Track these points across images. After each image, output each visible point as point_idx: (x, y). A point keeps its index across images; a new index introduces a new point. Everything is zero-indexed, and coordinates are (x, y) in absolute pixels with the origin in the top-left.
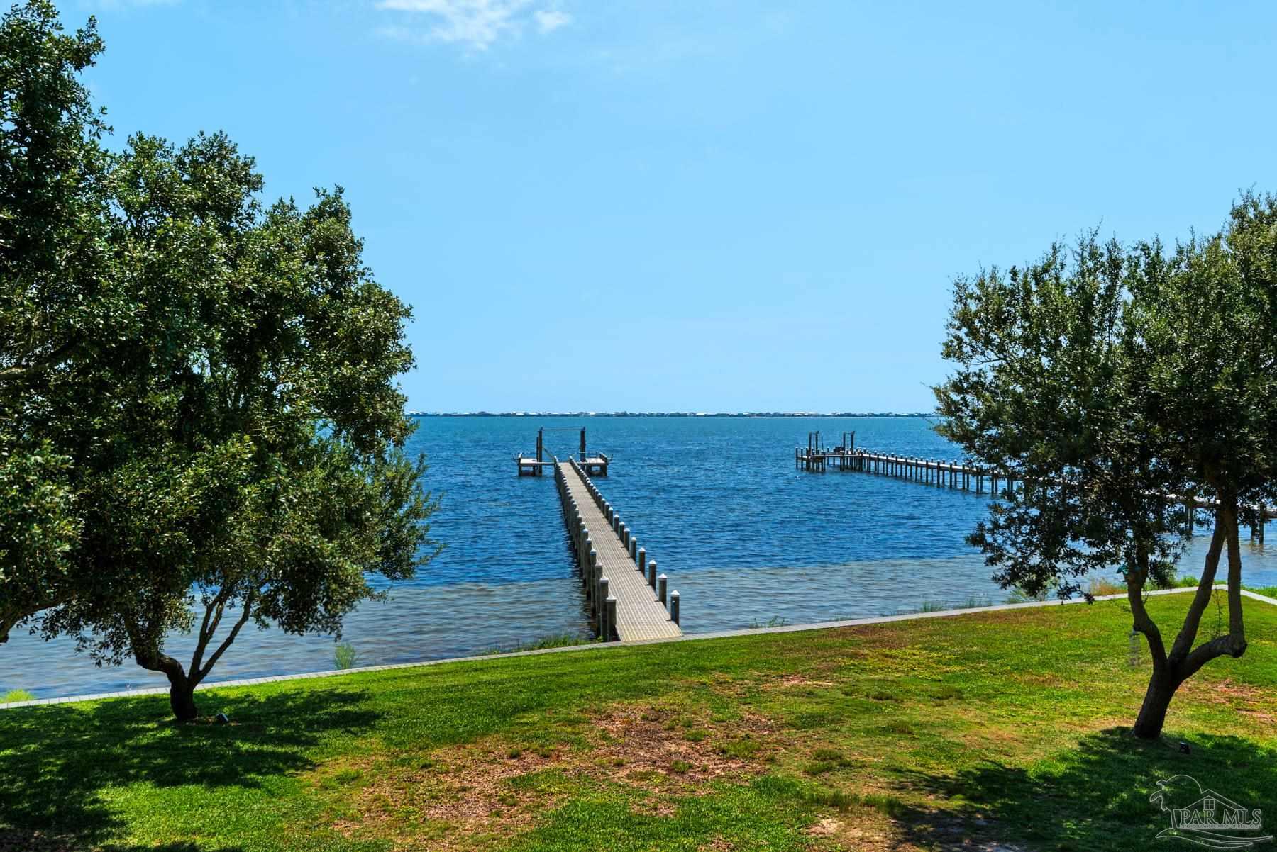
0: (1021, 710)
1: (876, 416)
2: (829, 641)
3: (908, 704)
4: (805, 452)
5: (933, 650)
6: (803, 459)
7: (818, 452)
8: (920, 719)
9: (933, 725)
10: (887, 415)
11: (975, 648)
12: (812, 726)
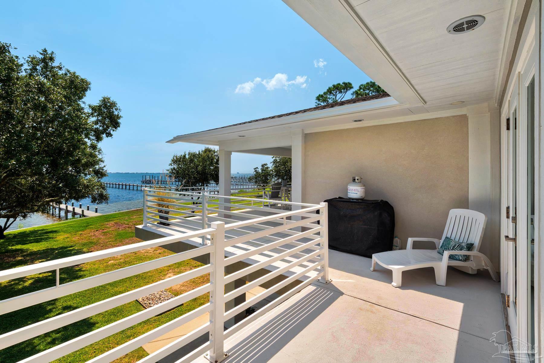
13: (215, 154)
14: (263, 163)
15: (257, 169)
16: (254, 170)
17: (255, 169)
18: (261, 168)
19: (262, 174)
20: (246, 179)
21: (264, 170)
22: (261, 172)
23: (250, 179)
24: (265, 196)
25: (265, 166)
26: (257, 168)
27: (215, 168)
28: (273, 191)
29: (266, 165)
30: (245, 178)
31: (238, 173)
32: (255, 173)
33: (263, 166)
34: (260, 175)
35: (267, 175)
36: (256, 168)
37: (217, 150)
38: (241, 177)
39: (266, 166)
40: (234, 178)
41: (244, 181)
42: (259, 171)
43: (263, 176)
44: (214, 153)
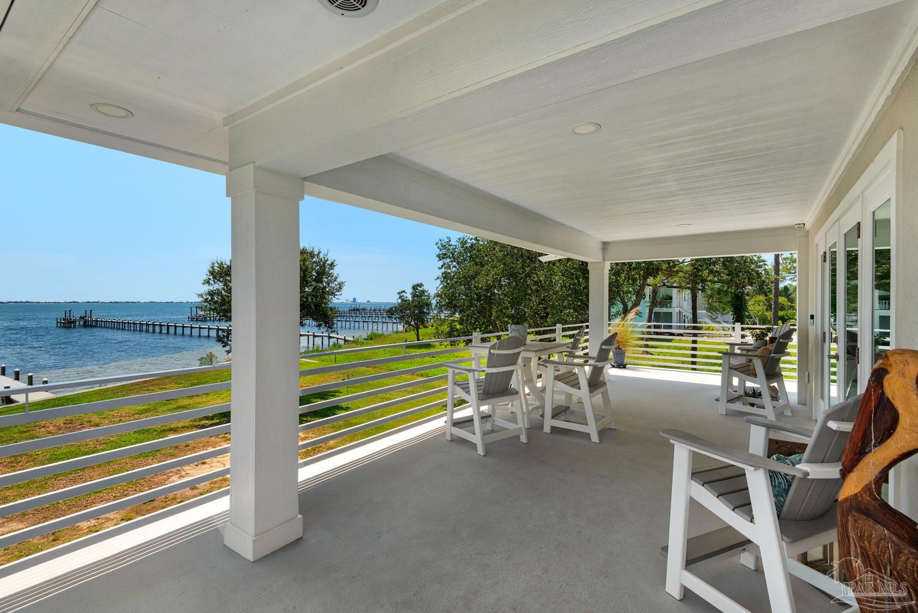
0: (220, 395)
1: (91, 302)
2: (133, 387)
3: (179, 400)
4: (62, 319)
5: (179, 384)
6: (61, 323)
7: (71, 319)
8: (186, 404)
9: (192, 404)
10: (97, 302)
11: (195, 381)
12: (146, 412)
13: (314, 259)
14: (415, 283)
15: (404, 294)
16: (398, 296)
17: (399, 293)
18: (411, 292)
19: (413, 302)
20: (382, 311)
21: (417, 296)
22: (411, 299)
23: (390, 312)
24: (458, 389)
25: (419, 288)
26: (404, 291)
27: (313, 290)
28: (494, 370)
29: (421, 285)
30: (380, 310)
31: (368, 301)
32: (400, 301)
33: (415, 288)
34: (409, 304)
35: (423, 306)
36: (402, 292)
37: (318, 251)
38: (373, 308)
39: (422, 289)
40: (361, 311)
41: (379, 315)
42: (406, 297)
43: (414, 306)
44: (313, 257)
